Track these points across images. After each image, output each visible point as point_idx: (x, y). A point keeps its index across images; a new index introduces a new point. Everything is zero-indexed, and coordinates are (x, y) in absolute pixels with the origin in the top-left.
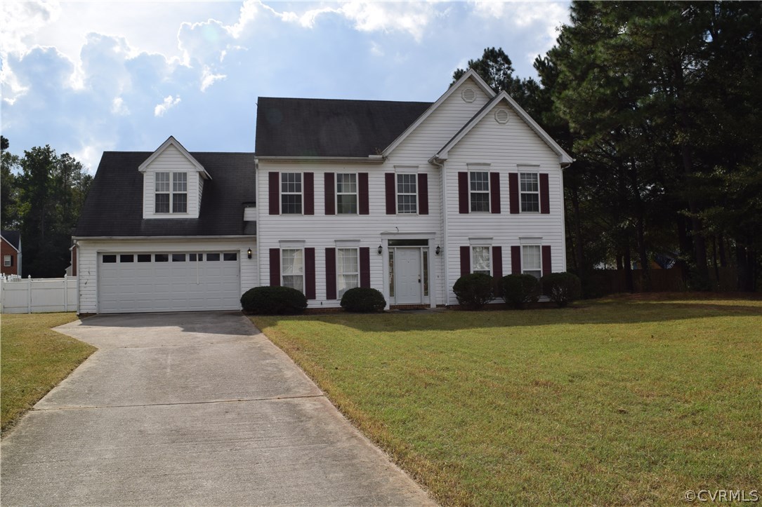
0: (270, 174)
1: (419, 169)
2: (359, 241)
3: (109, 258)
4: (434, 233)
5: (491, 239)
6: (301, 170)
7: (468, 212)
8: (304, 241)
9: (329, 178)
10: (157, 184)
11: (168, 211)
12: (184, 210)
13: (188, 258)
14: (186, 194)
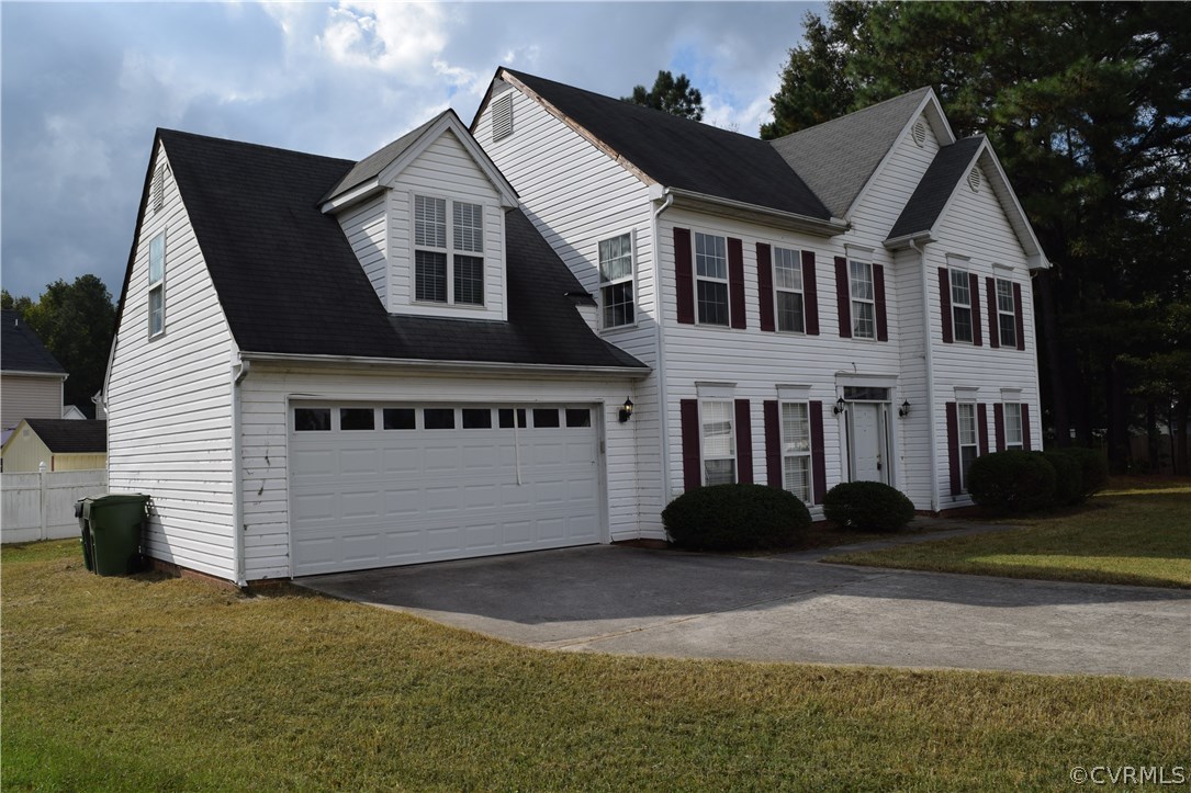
0: (676, 230)
1: (874, 256)
2: (807, 387)
3: (309, 418)
4: (895, 377)
5: (976, 389)
6: (723, 231)
7: (952, 342)
8: (733, 385)
9: (763, 251)
10: (419, 227)
11: (442, 298)
12: (478, 299)
13: (495, 418)
14: (482, 259)
